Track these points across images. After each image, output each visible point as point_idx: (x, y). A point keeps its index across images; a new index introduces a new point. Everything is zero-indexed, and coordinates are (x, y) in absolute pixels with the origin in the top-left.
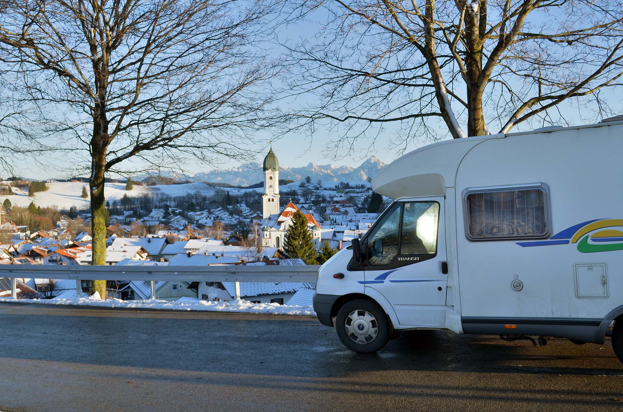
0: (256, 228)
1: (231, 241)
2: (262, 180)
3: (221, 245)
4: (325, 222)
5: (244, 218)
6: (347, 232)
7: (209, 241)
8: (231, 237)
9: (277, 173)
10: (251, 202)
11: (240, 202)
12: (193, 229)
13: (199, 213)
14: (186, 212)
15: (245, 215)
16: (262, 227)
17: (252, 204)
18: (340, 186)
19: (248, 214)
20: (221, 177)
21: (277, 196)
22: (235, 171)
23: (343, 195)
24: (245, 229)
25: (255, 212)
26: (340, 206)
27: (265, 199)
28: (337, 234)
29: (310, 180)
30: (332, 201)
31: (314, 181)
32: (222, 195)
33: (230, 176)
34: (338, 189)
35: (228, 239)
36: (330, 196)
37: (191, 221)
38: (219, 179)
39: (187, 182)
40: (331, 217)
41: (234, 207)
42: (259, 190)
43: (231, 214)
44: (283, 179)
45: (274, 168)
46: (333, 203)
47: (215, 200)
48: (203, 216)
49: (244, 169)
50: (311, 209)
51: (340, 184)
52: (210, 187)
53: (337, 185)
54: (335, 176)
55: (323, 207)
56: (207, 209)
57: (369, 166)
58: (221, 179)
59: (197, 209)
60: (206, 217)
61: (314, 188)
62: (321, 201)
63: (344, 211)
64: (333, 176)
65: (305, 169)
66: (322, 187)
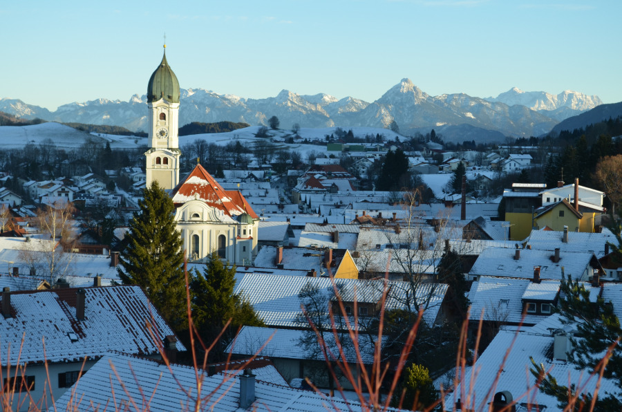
13: (46, 182)
14: (20, 180)
15: (138, 189)
18: (335, 136)
20: (109, 114)
21: (174, 153)
22: (137, 103)
23: (337, 154)
26: (324, 175)
27: (151, 158)
29: (278, 124)
30: (311, 165)
31: (286, 127)
32: (95, 148)
33: (128, 113)
34: (330, 142)
36: (311, 155)
37: (27, 198)
38: (105, 117)
39: (37, 122)
40: (303, 196)
41: (118, 174)
44: (228, 120)
46: (311, 170)
48: (52, 189)
50: (267, 181)
51: (336, 133)
52: (79, 133)
53: (330, 136)
54: (331, 117)
55: (291, 177)
56: (63, 177)
57: (398, 98)
58: (108, 116)
59: (44, 175)
60: (58, 192)
61: (284, 140)
62: (290, 164)
63: (330, 185)
64: (328, 116)
65: (274, 102)
66: (300, 138)
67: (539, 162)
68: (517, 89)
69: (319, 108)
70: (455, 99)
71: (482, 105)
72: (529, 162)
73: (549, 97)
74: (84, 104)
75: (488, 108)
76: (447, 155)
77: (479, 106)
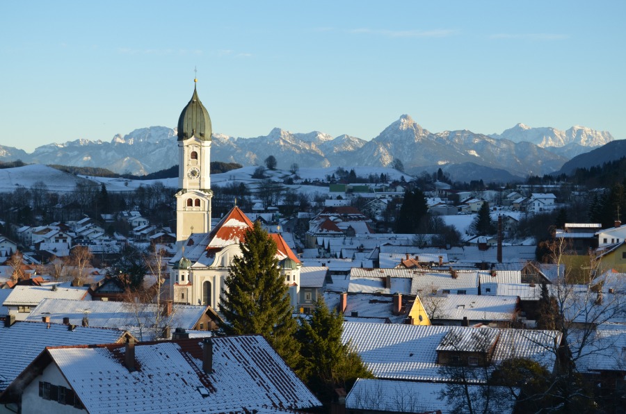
0: (160, 262)
1: (105, 289)
2: (176, 163)
3: (83, 299)
4: (307, 251)
5: (137, 241)
6: (355, 273)
7: (60, 289)
8: (106, 282)
9: (207, 143)
10: (151, 207)
11: (131, 207)
12: (26, 263)
13: (41, 228)
14: (12, 226)
15: (139, 234)
16: (173, 260)
17: (153, 211)
18: (336, 176)
19: (145, 232)
20: (90, 155)
21: (207, 194)
22: (120, 143)
23: (342, 194)
24: (137, 263)
25: (159, 228)
26: (339, 217)
27: (181, 200)
28: (334, 277)
29: (275, 164)
30: (321, 207)
31: (283, 166)
32: (90, 192)
33: (110, 154)
34: (332, 182)
35: (100, 285)
36: (317, 196)
37: (23, 245)
38: (85, 158)
39: (19, 164)
40: (320, 240)
41: (115, 218)
42: (168, 183)
43: (109, 231)
44: (219, 160)
45: (201, 135)
46: (323, 212)
47: (76, 201)
48: (49, 235)
49: (139, 139)
50: (276, 224)
51: (337, 172)
52: (66, 175)
53: (331, 176)
54: (326, 157)
55: (302, 219)
56: (57, 222)
57: (397, 136)
58: (89, 158)
59: (37, 220)
60: (56, 238)
61: (282, 181)
62: (297, 206)
63: (346, 228)
64: (323, 155)
65: (265, 141)
66: (300, 178)
67: (563, 202)
68: (523, 125)
69: (313, 146)
70: (458, 136)
71: (487, 142)
72: (552, 201)
73: (556, 133)
74: (63, 145)
75: (492, 145)
76: (464, 195)
77: (483, 143)
